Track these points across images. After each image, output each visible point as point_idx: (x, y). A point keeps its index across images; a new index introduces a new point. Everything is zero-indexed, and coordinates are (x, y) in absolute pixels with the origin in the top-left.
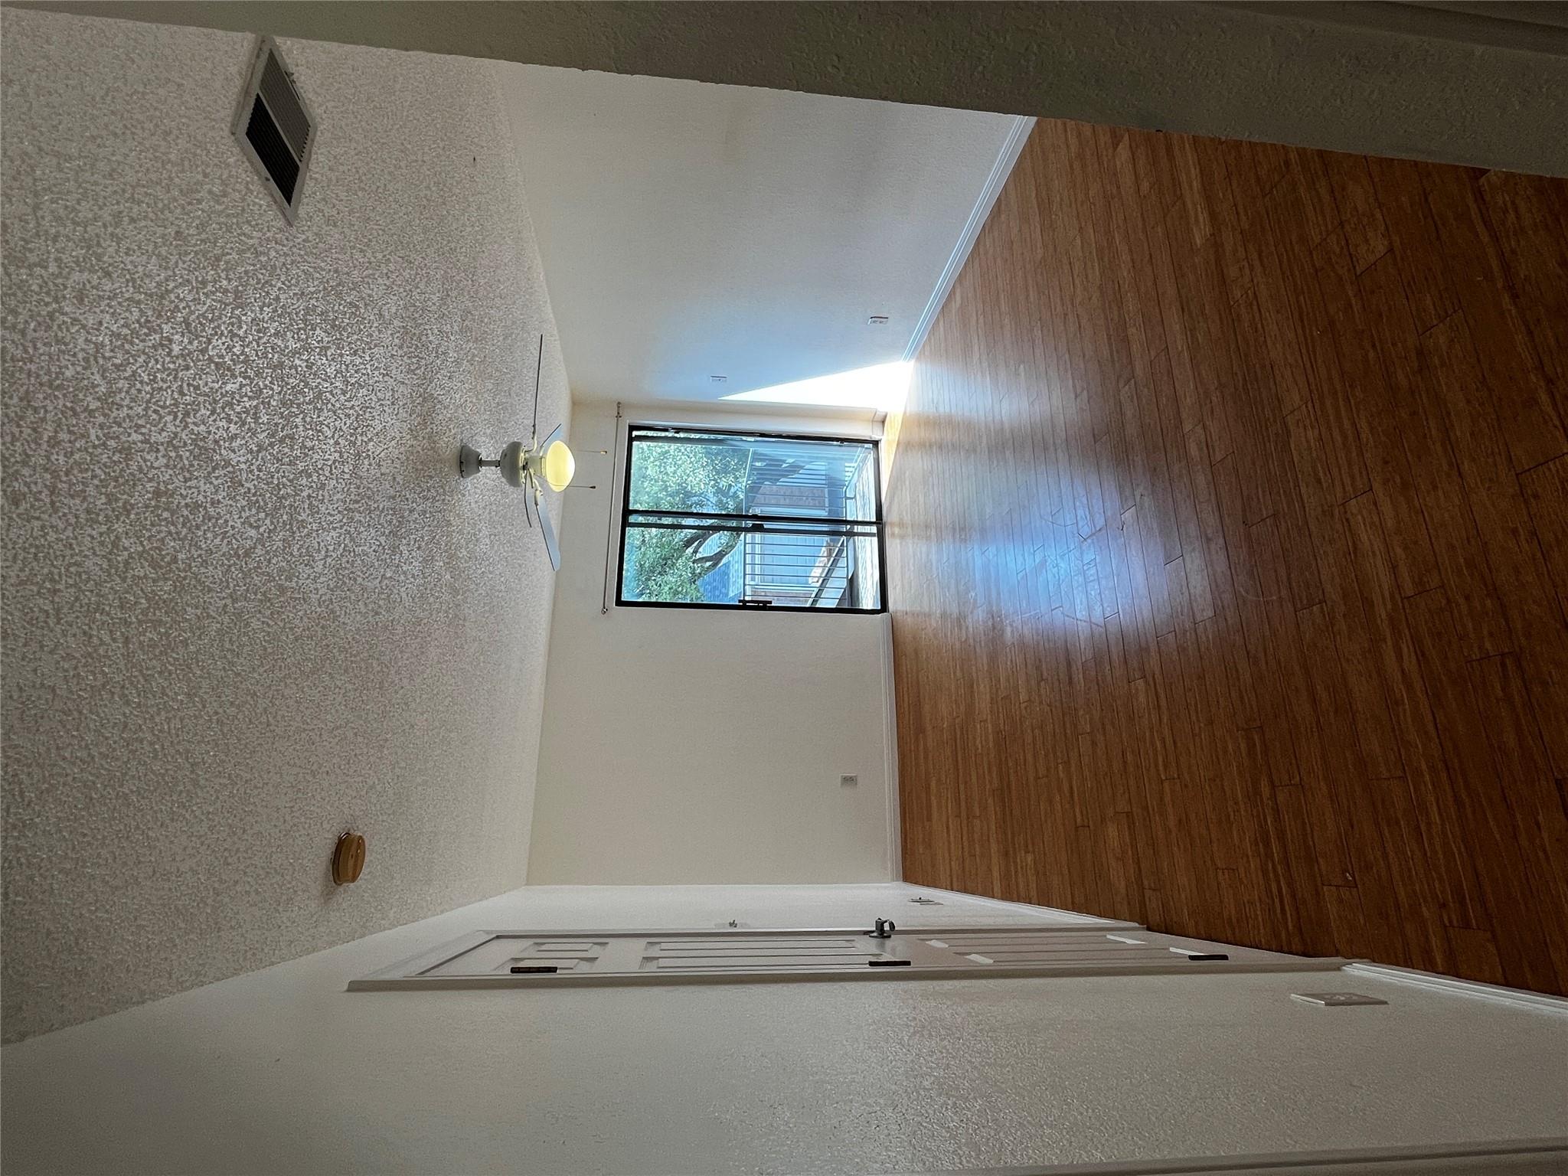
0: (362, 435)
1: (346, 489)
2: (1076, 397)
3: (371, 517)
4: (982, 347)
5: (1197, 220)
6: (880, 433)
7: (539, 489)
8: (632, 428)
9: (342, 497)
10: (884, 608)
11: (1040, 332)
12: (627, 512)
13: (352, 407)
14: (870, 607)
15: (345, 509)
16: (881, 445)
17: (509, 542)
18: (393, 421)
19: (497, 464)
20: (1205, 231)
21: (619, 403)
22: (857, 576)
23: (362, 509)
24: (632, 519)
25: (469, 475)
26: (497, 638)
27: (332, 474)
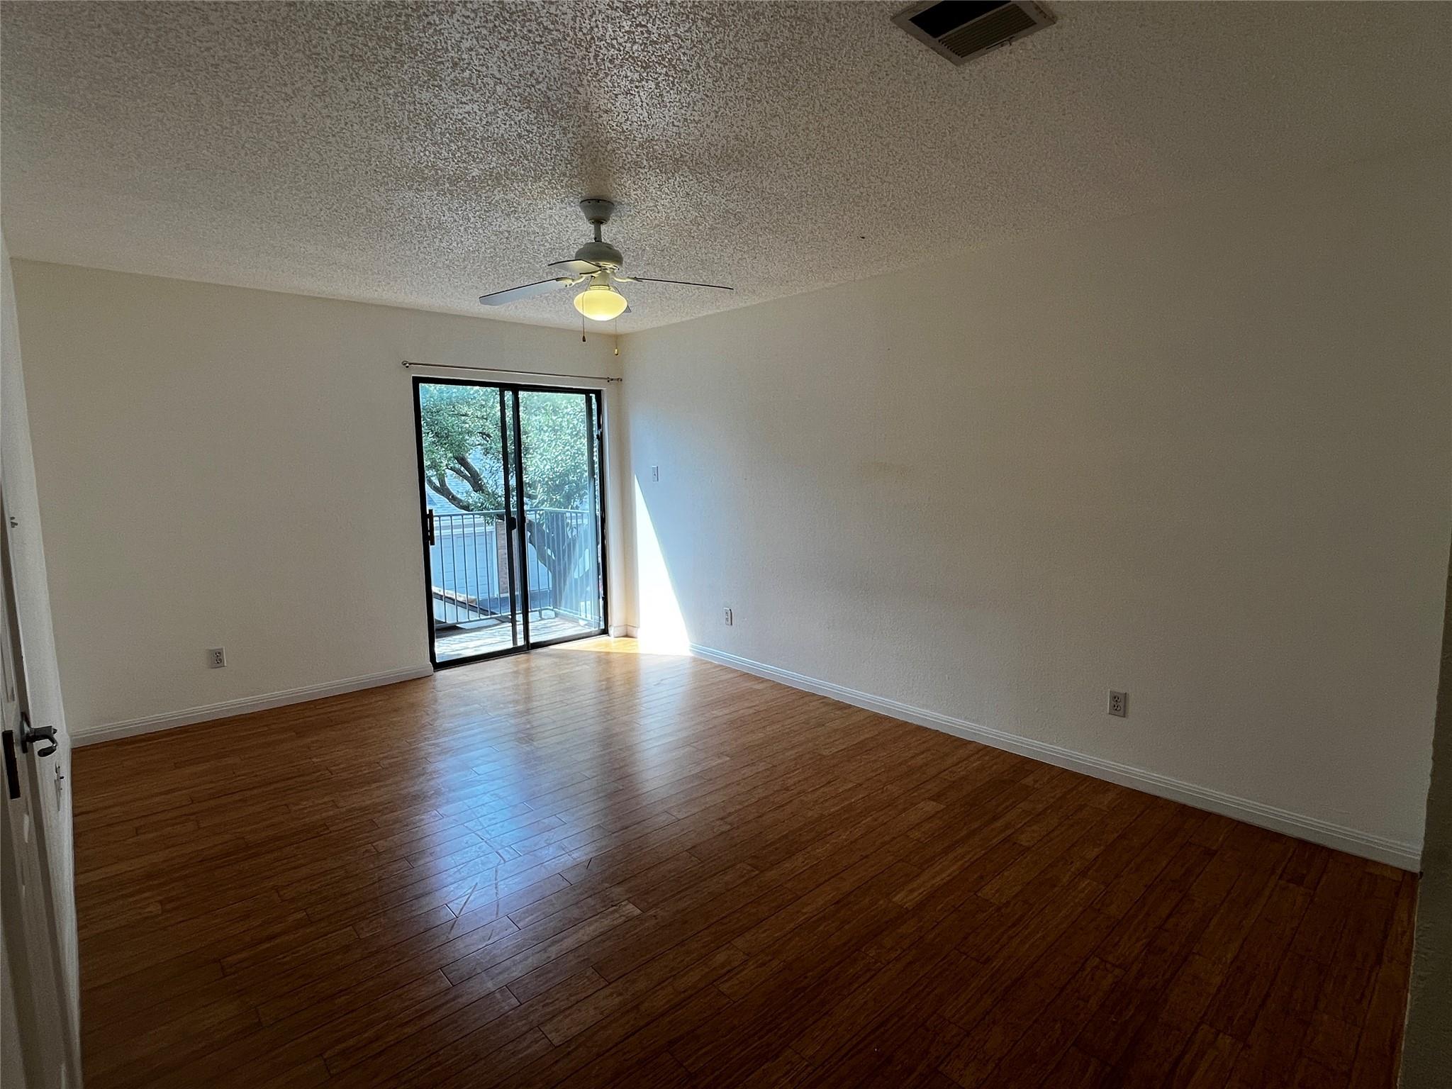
0: (666, 74)
1: (614, 42)
2: (722, 819)
3: (573, 73)
4: (728, 717)
5: (912, 891)
6: (617, 634)
7: (573, 284)
8: (598, 394)
9: (607, 37)
10: (439, 666)
11: (763, 768)
12: (515, 389)
13: (698, 66)
14: (437, 650)
15: (593, 38)
16: (604, 637)
17: (496, 255)
18: (667, 118)
19: (598, 238)
20: (906, 903)
21: (621, 380)
22: (461, 633)
23: (586, 62)
24: (508, 395)
25: (584, 209)
26: (384, 234)
27: (637, 25)
